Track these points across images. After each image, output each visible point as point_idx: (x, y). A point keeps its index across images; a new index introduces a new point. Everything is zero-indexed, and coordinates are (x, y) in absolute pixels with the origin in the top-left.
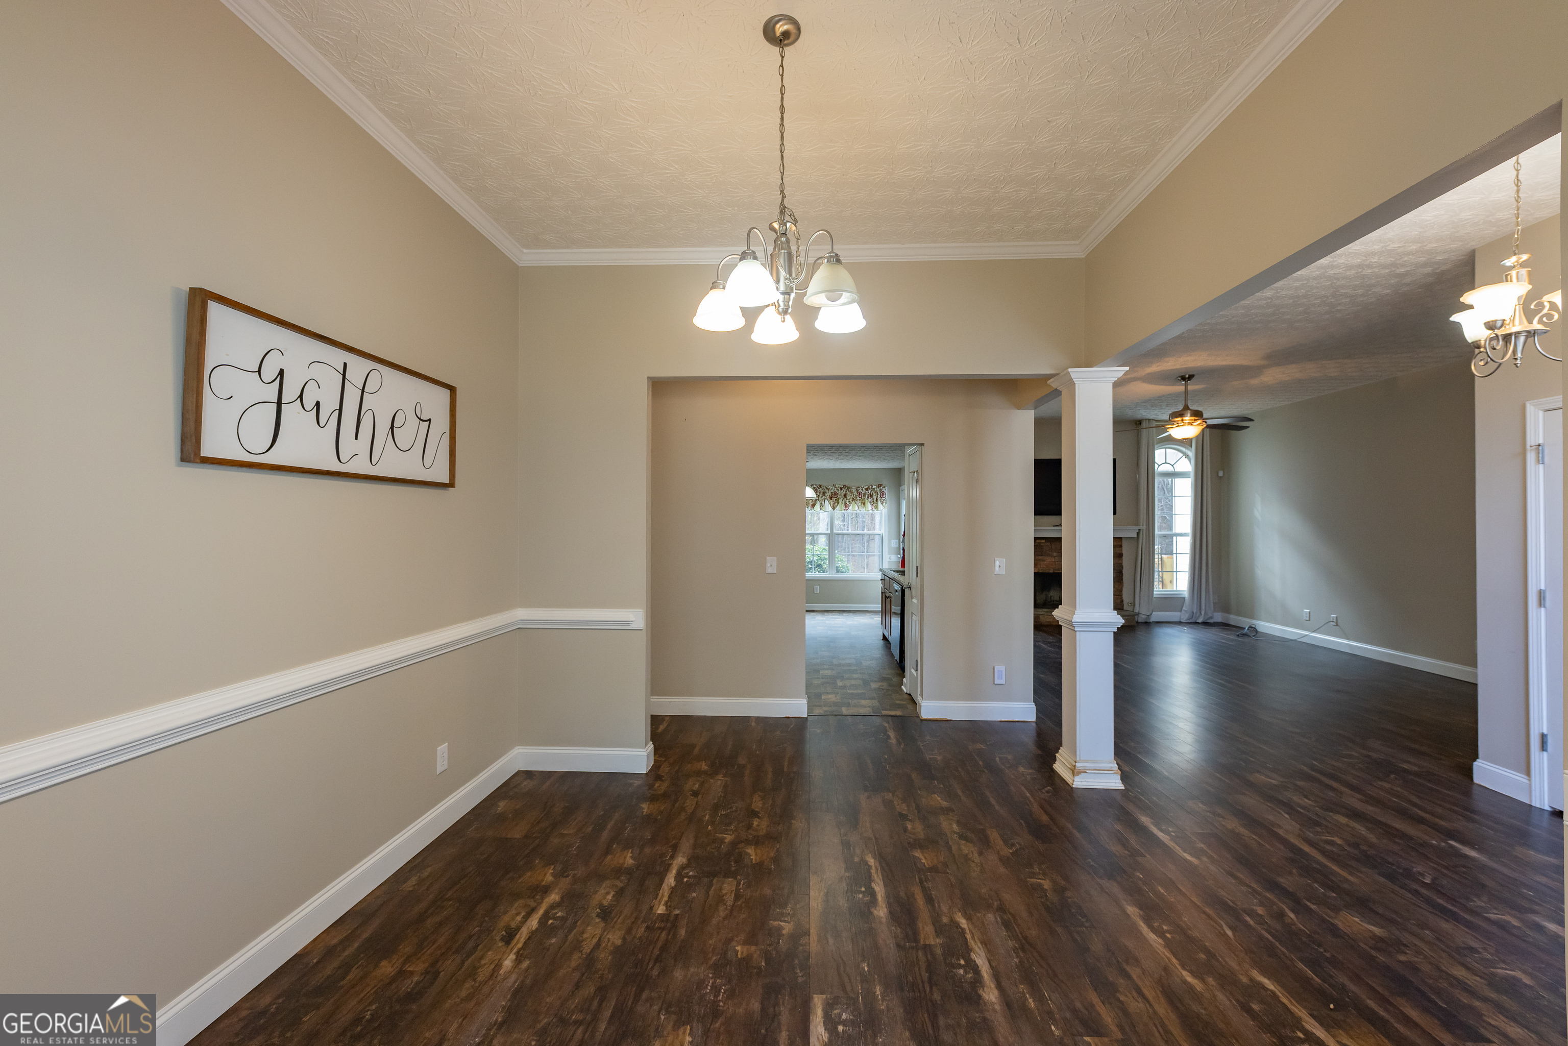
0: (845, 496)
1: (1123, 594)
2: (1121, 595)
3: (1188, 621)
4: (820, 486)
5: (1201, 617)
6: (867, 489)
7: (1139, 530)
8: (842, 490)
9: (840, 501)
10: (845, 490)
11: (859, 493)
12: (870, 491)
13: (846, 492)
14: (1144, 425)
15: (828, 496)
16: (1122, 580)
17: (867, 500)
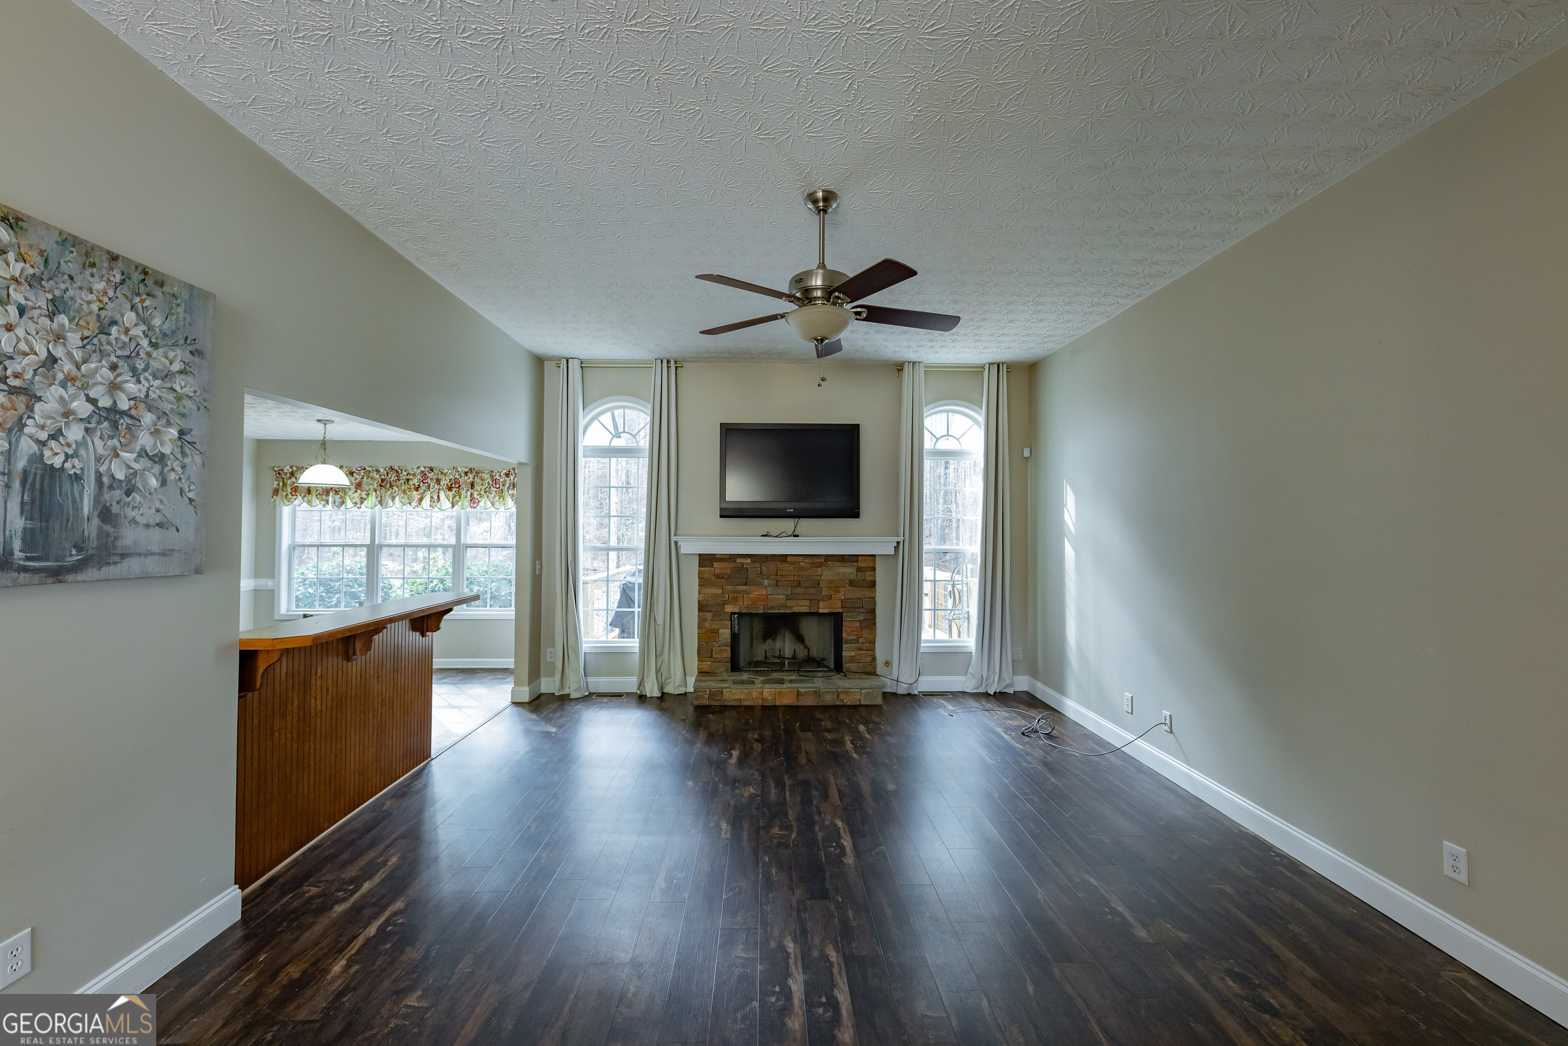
0: (473, 485)
1: (876, 648)
2: (874, 650)
3: (975, 691)
4: (432, 470)
5: (993, 685)
6: (507, 475)
7: (898, 543)
8: (466, 476)
9: (463, 493)
10: (471, 476)
11: (496, 482)
12: (512, 478)
13: (474, 479)
14: (907, 369)
15: (445, 486)
16: (875, 624)
17: (506, 492)
